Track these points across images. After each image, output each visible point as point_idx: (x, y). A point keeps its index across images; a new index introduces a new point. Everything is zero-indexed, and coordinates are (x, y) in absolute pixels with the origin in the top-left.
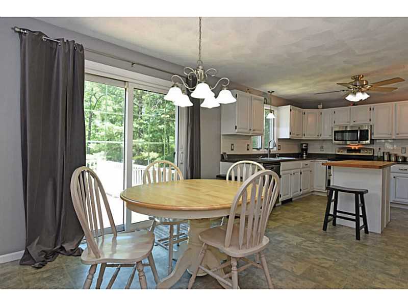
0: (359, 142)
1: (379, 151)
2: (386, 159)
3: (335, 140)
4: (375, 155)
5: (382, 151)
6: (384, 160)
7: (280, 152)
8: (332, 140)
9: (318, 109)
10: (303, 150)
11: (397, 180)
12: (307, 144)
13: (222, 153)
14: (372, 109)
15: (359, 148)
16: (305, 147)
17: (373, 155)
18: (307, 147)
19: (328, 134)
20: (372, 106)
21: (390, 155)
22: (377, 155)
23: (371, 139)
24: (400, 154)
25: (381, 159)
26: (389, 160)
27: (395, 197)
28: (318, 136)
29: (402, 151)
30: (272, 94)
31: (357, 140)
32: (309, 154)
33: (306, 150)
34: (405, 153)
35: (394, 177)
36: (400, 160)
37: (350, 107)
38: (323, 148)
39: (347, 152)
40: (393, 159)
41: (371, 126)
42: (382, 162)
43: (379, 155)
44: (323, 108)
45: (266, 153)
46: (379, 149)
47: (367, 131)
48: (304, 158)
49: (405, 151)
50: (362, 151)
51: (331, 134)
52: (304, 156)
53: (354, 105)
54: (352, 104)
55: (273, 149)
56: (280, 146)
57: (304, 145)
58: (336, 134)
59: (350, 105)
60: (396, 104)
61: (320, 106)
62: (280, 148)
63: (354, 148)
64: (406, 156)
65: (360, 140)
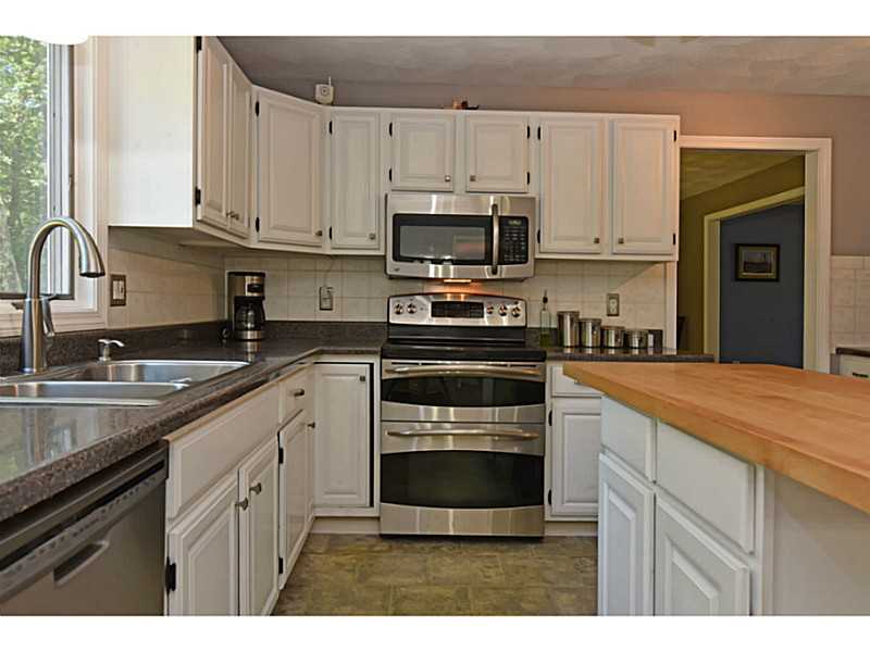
0: (495, 272)
1: (545, 309)
2: (568, 342)
3: (397, 257)
4: (532, 325)
6: (562, 347)
7: (127, 319)
8: (384, 257)
9: (315, 101)
10: (240, 303)
12: (262, 275)
14: (534, 133)
16: (251, 288)
17: (526, 326)
18: (260, 288)
19: (360, 231)
20: (534, 118)
21: (580, 325)
22: (538, 325)
24: (612, 321)
25: (553, 341)
26: (579, 347)
28: (320, 234)
31: (485, 262)
33: (257, 304)
34: (618, 314)
36: (613, 344)
38: (328, 298)
39: (433, 315)
40: (590, 340)
43: (546, 325)
44: (338, 102)
46: (545, 300)
47: (525, 221)
49: (618, 307)
50: (487, 309)
51: (374, 230)
52: (249, 335)
53: (465, 106)
54: (455, 105)
55: (71, 296)
56: (123, 278)
57: (248, 280)
58: (403, 228)
59: (451, 107)
60: (612, 122)
61: (325, 92)
62: (124, 291)
63: (456, 295)
64: (629, 326)
65: (501, 262)
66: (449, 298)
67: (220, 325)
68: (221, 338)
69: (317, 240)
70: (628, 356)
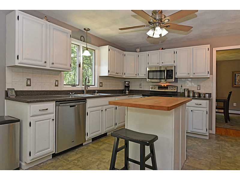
0: (166, 81)
1: (181, 88)
2: (186, 95)
3: (148, 78)
4: (178, 91)
5: (183, 88)
6: (184, 96)
8: (146, 78)
9: (137, 52)
10: (126, 86)
11: (194, 113)
12: (129, 82)
13: (6, 90)
14: (175, 53)
15: (167, 85)
17: (177, 92)
18: (129, 84)
19: (143, 74)
20: (175, 49)
21: (189, 92)
22: (180, 91)
23: (175, 78)
24: (196, 91)
25: (183, 95)
26: (189, 96)
27: (193, 129)
28: (136, 75)
29: (198, 88)
30: (88, 32)
31: (164, 79)
32: (130, 90)
33: (128, 87)
34: (200, 90)
35: (192, 111)
36: (197, 96)
37: (159, 50)
38: (141, 86)
39: (158, 89)
40: (191, 95)
41: (175, 66)
42: (183, 98)
43: (181, 91)
44: (140, 51)
45: (83, 89)
46: (182, 86)
47: (172, 70)
48: (127, 94)
49: (200, 88)
50: (169, 88)
51: (145, 74)
52: (127, 92)
53: (162, 49)
54: (161, 49)
55: (94, 85)
56: (102, 83)
57: (127, 83)
58: (150, 73)
59: (160, 49)
60: (193, 48)
61: (138, 50)
62: (102, 85)
63: (164, 85)
64: (200, 92)
65: (167, 79)
66: (163, 86)
67: (123, 90)
68: (123, 92)
69: (136, 76)
70: (200, 98)
